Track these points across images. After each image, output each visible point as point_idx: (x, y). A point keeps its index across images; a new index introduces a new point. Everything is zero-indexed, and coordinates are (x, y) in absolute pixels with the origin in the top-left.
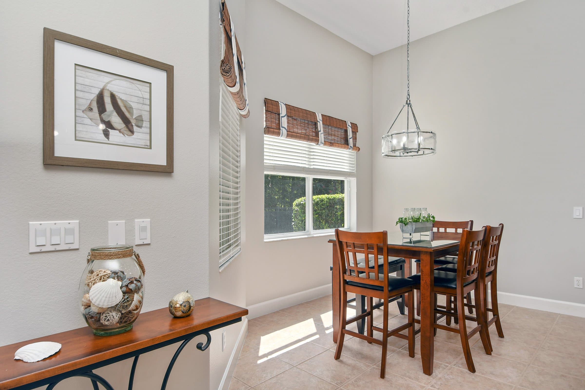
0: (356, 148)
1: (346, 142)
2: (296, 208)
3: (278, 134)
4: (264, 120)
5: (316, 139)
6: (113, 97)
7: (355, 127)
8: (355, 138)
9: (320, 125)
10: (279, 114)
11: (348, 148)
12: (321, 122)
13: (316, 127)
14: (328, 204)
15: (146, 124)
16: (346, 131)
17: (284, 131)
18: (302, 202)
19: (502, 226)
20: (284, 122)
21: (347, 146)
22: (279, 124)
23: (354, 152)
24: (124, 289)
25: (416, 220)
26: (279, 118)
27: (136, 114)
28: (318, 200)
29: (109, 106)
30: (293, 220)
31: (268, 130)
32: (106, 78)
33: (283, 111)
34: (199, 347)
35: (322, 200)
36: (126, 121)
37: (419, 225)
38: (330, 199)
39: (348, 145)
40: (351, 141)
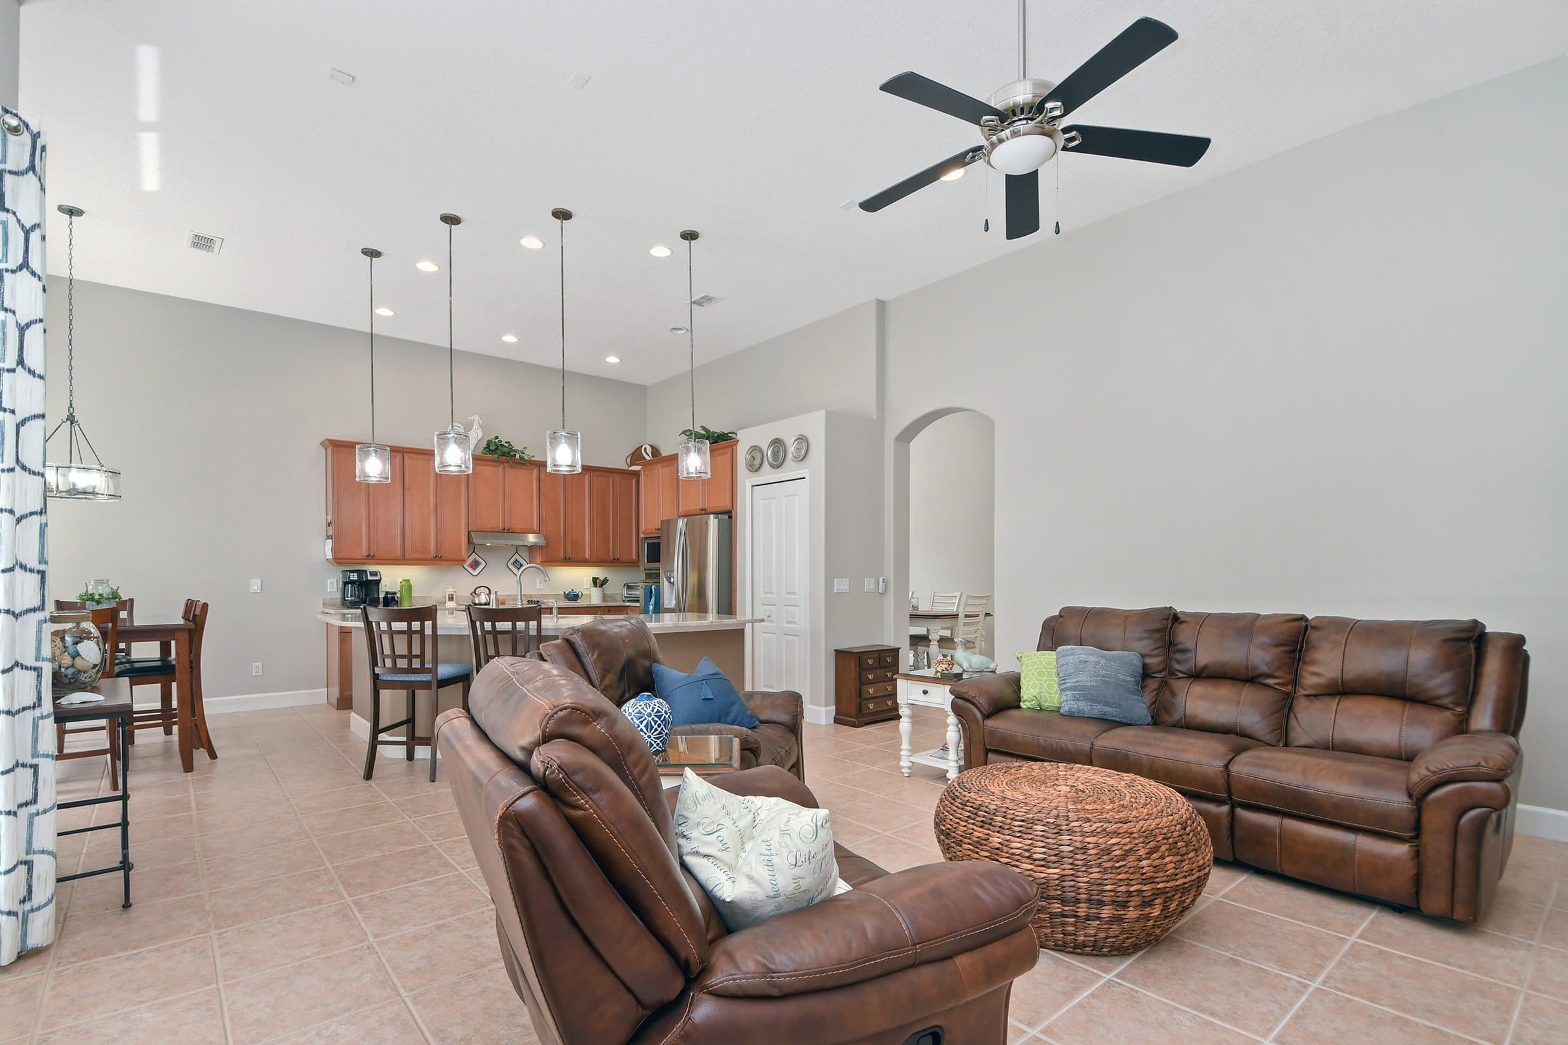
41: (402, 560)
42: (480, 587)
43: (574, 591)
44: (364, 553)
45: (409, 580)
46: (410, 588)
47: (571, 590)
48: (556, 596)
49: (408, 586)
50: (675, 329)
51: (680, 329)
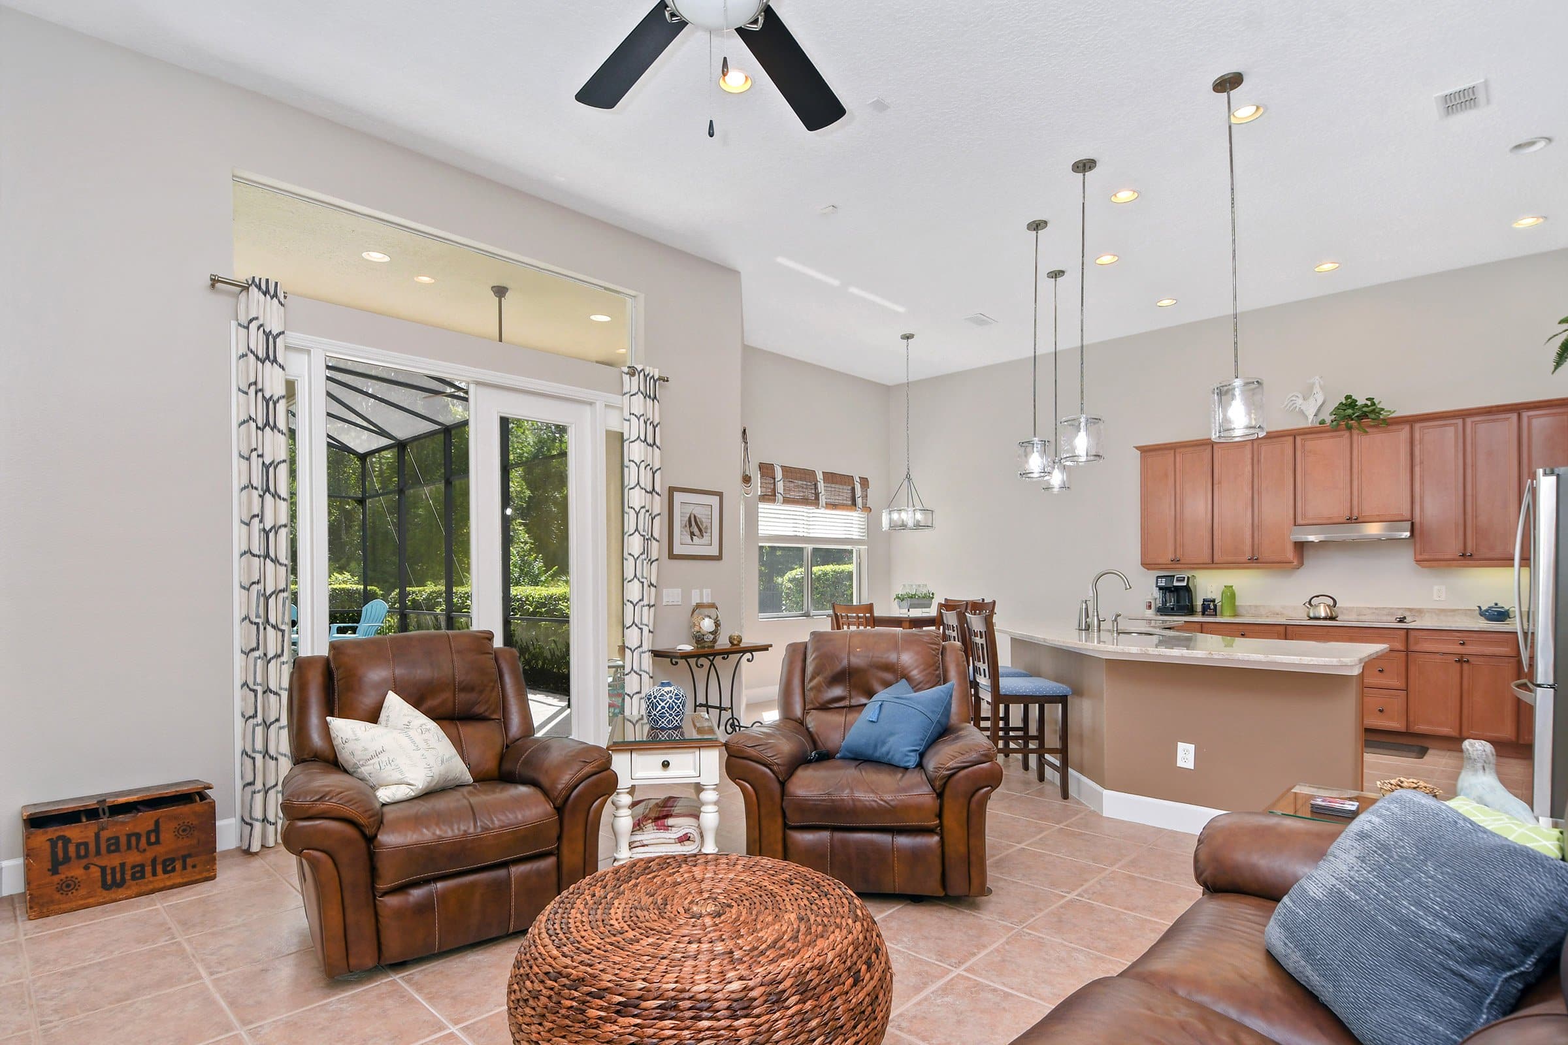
0: (866, 508)
1: (854, 503)
2: (789, 585)
3: (774, 501)
4: (759, 485)
5: (815, 502)
6: (695, 517)
7: (864, 482)
8: (865, 497)
9: (821, 486)
10: (775, 479)
11: (856, 510)
12: (822, 482)
13: (816, 488)
14: (833, 579)
15: (709, 531)
16: (853, 489)
17: (780, 497)
18: (797, 577)
19: (994, 602)
20: (780, 487)
21: (854, 507)
22: (774, 489)
23: (865, 515)
25: (912, 597)
26: (774, 483)
27: (704, 525)
28: (820, 573)
29: (693, 523)
30: (784, 602)
31: (764, 498)
32: (692, 507)
33: (779, 474)
34: (748, 660)
35: (825, 574)
36: (700, 530)
37: (915, 601)
38: (838, 573)
39: (856, 505)
40: (859, 501)
41: (1212, 564)
42: (1318, 596)
43: (1500, 605)
44: (1171, 556)
45: (1232, 587)
46: (1233, 596)
47: (1493, 605)
48: (1467, 612)
49: (1230, 594)
50: (1519, 147)
51: (1532, 143)
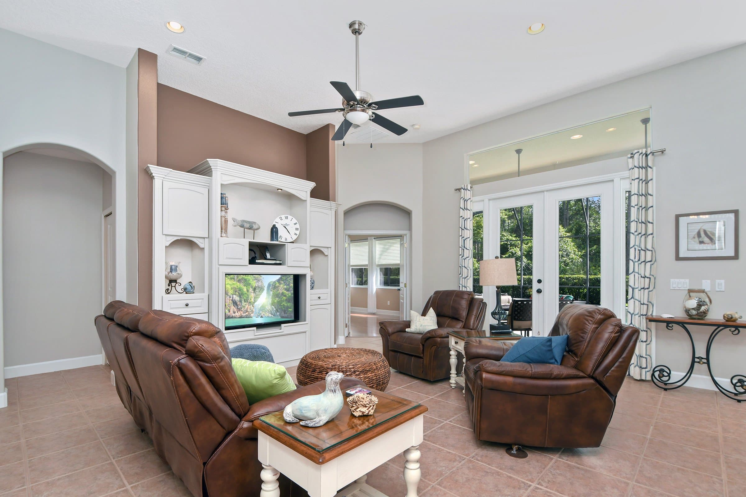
24: (698, 304)
27: (716, 236)
29: (703, 235)
36: (712, 239)
